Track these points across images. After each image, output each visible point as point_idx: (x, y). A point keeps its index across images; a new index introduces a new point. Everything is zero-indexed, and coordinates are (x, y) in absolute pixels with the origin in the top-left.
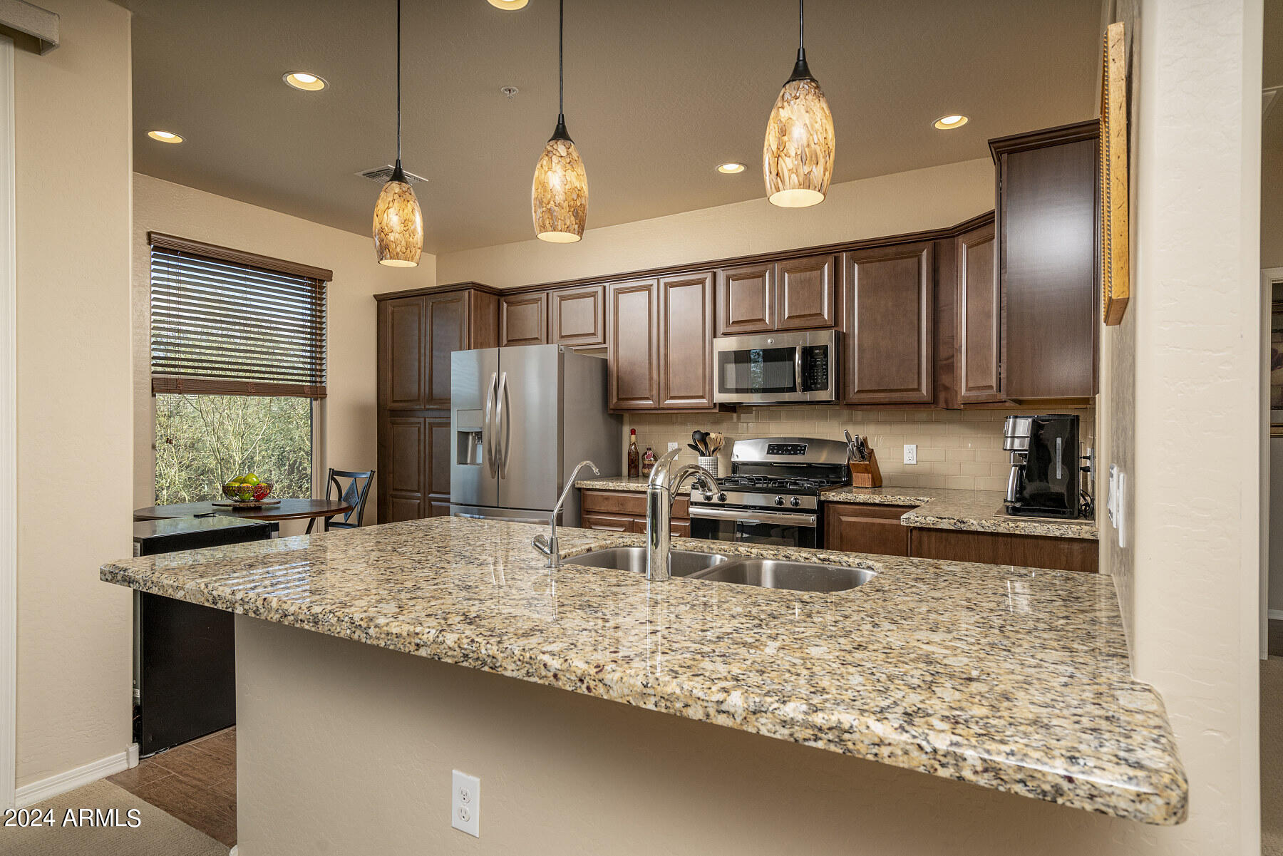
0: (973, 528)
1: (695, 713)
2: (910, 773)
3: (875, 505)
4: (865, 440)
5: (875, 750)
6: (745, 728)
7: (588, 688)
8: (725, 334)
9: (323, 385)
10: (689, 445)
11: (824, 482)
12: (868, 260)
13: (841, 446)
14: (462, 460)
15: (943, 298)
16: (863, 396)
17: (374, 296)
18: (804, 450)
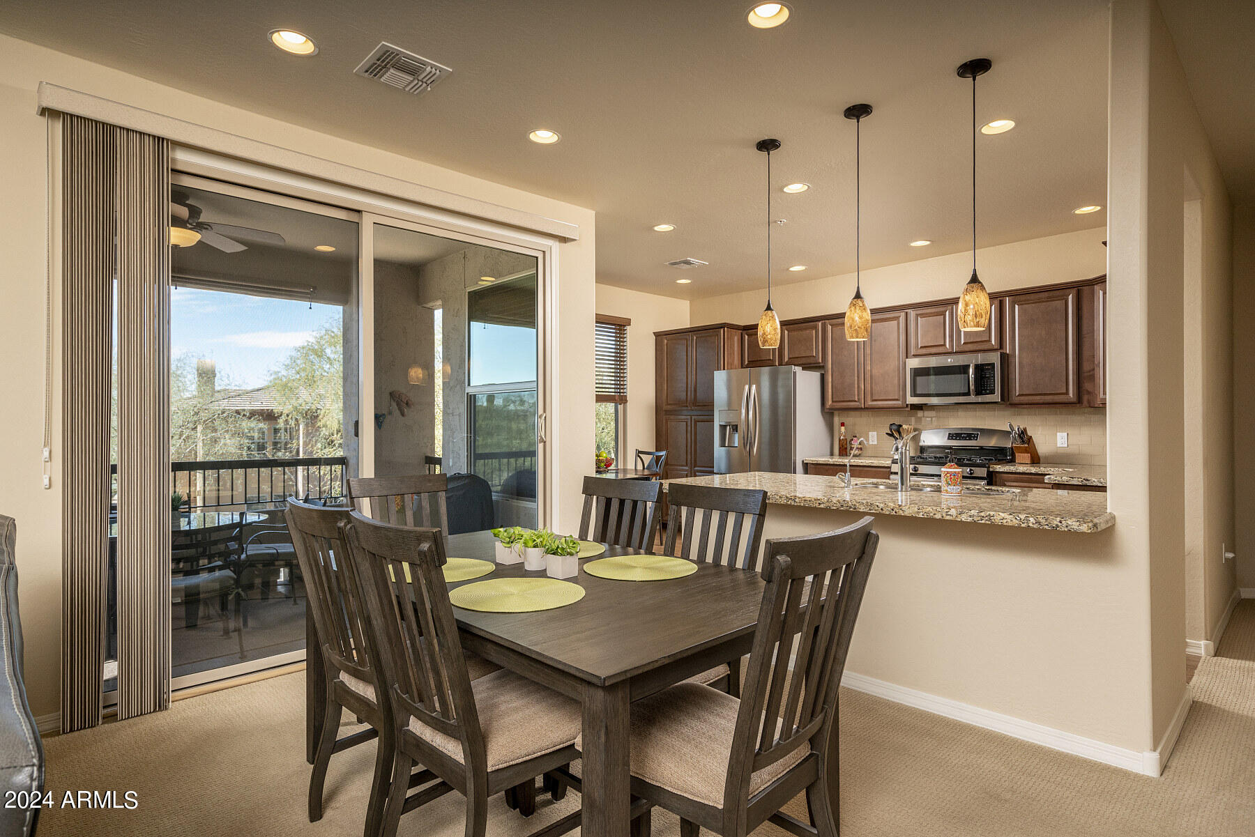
0: (1094, 484)
1: (938, 516)
2: (1012, 527)
3: (1031, 474)
4: (1025, 429)
5: (1001, 521)
6: (957, 519)
7: (896, 512)
8: (915, 356)
9: (625, 394)
10: (887, 434)
11: (992, 460)
12: (1027, 302)
13: (1006, 434)
14: (723, 445)
15: (1085, 328)
16: (1022, 398)
17: (654, 333)
18: (977, 437)
